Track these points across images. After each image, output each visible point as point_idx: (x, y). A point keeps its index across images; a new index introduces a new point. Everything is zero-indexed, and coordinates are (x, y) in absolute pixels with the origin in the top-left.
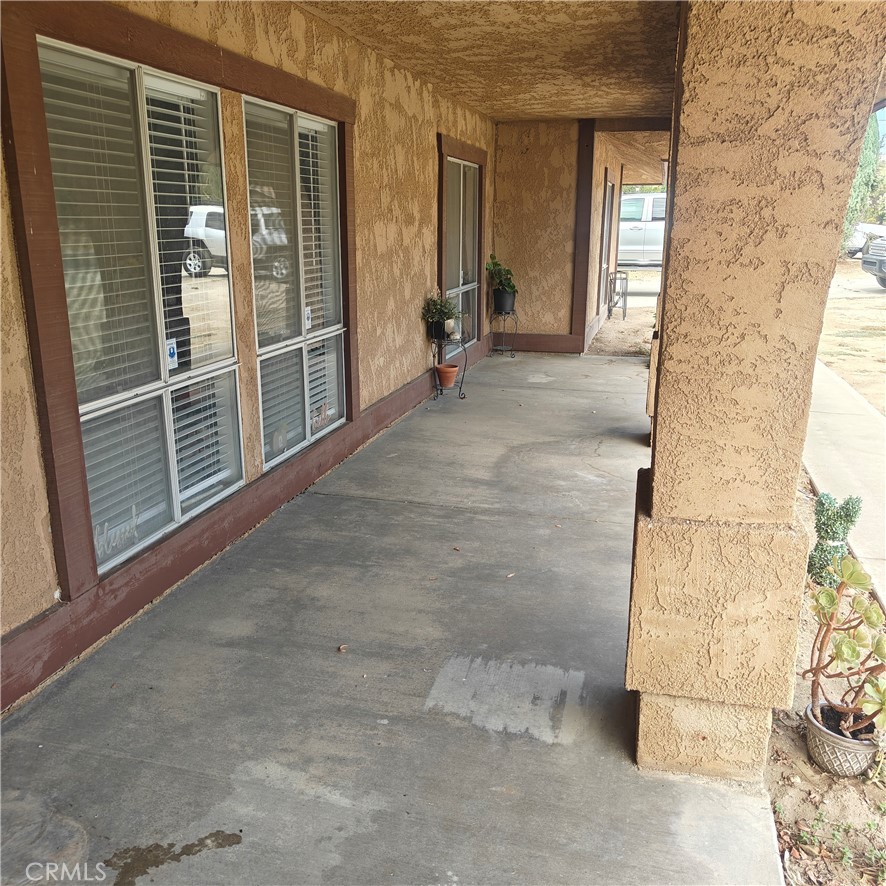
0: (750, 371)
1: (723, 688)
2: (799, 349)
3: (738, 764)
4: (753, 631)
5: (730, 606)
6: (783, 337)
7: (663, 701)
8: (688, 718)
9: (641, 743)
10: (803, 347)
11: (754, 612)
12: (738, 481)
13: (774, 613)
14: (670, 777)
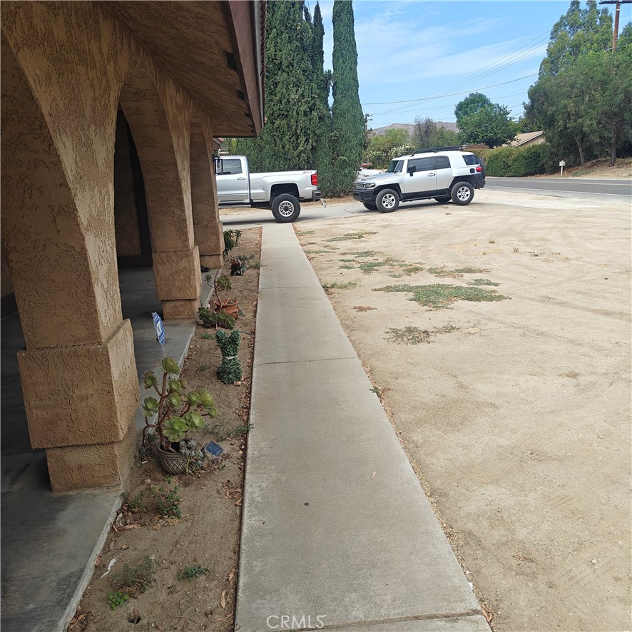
0: (55, 264)
1: (84, 436)
2: (77, 249)
3: (105, 477)
4: (92, 402)
5: (77, 391)
6: (66, 244)
7: (57, 452)
8: (74, 458)
9: (51, 479)
10: (78, 249)
11: (90, 391)
12: (67, 323)
13: (100, 391)
14: (71, 493)
